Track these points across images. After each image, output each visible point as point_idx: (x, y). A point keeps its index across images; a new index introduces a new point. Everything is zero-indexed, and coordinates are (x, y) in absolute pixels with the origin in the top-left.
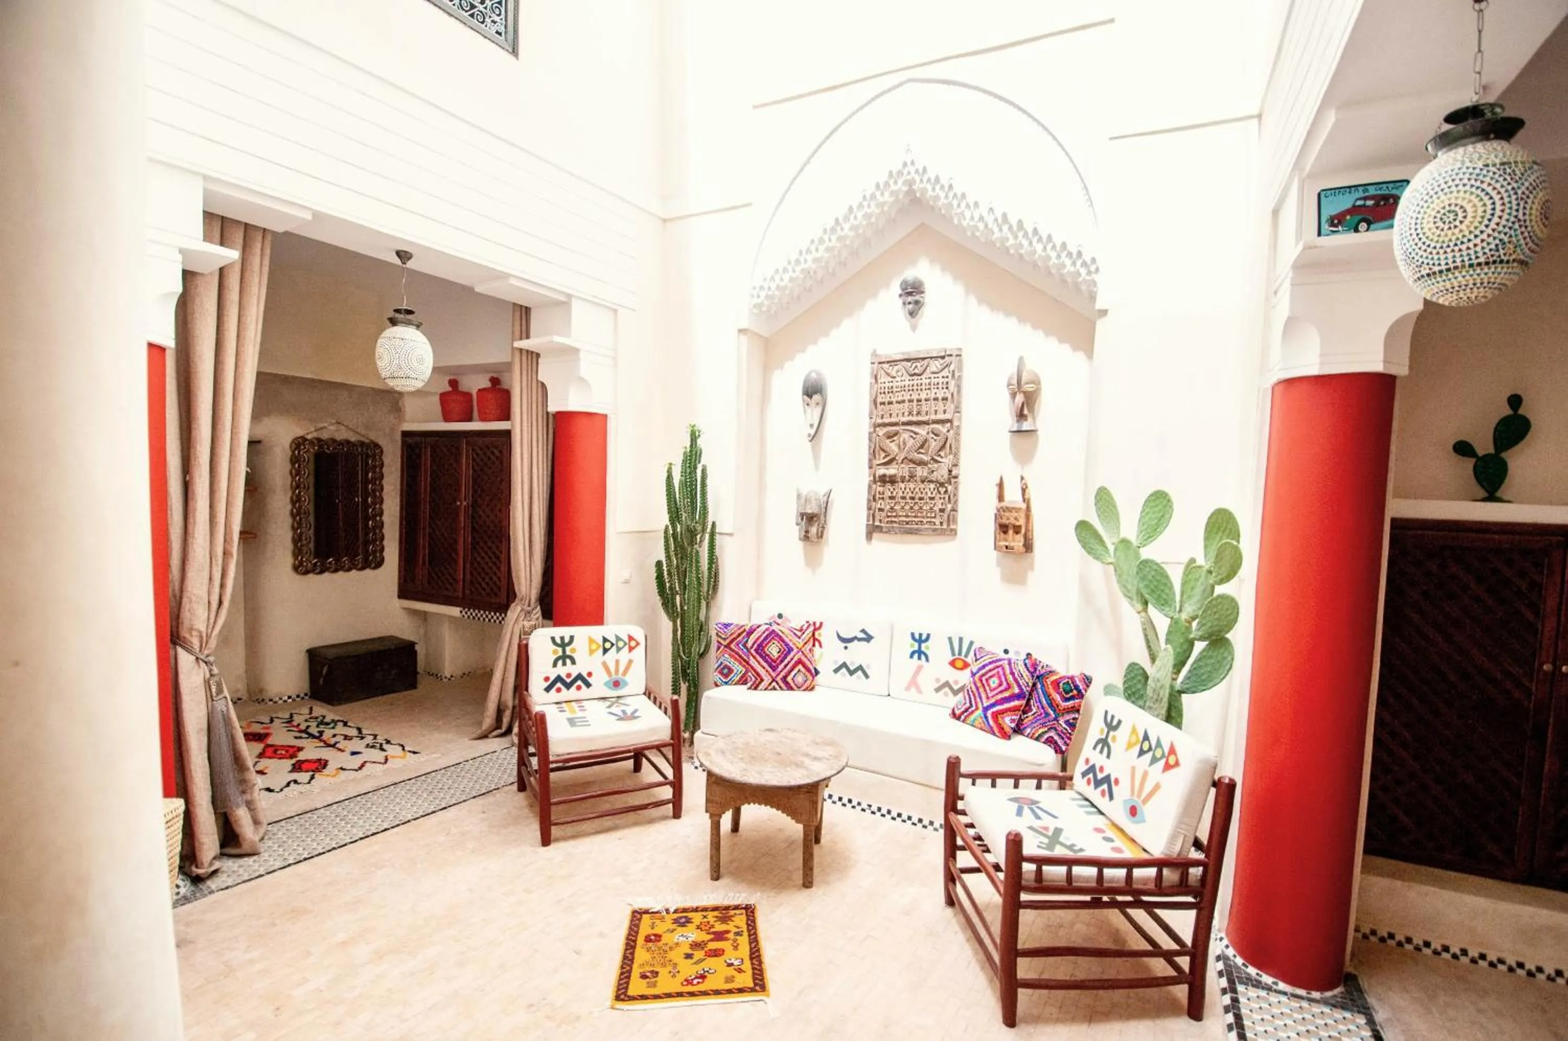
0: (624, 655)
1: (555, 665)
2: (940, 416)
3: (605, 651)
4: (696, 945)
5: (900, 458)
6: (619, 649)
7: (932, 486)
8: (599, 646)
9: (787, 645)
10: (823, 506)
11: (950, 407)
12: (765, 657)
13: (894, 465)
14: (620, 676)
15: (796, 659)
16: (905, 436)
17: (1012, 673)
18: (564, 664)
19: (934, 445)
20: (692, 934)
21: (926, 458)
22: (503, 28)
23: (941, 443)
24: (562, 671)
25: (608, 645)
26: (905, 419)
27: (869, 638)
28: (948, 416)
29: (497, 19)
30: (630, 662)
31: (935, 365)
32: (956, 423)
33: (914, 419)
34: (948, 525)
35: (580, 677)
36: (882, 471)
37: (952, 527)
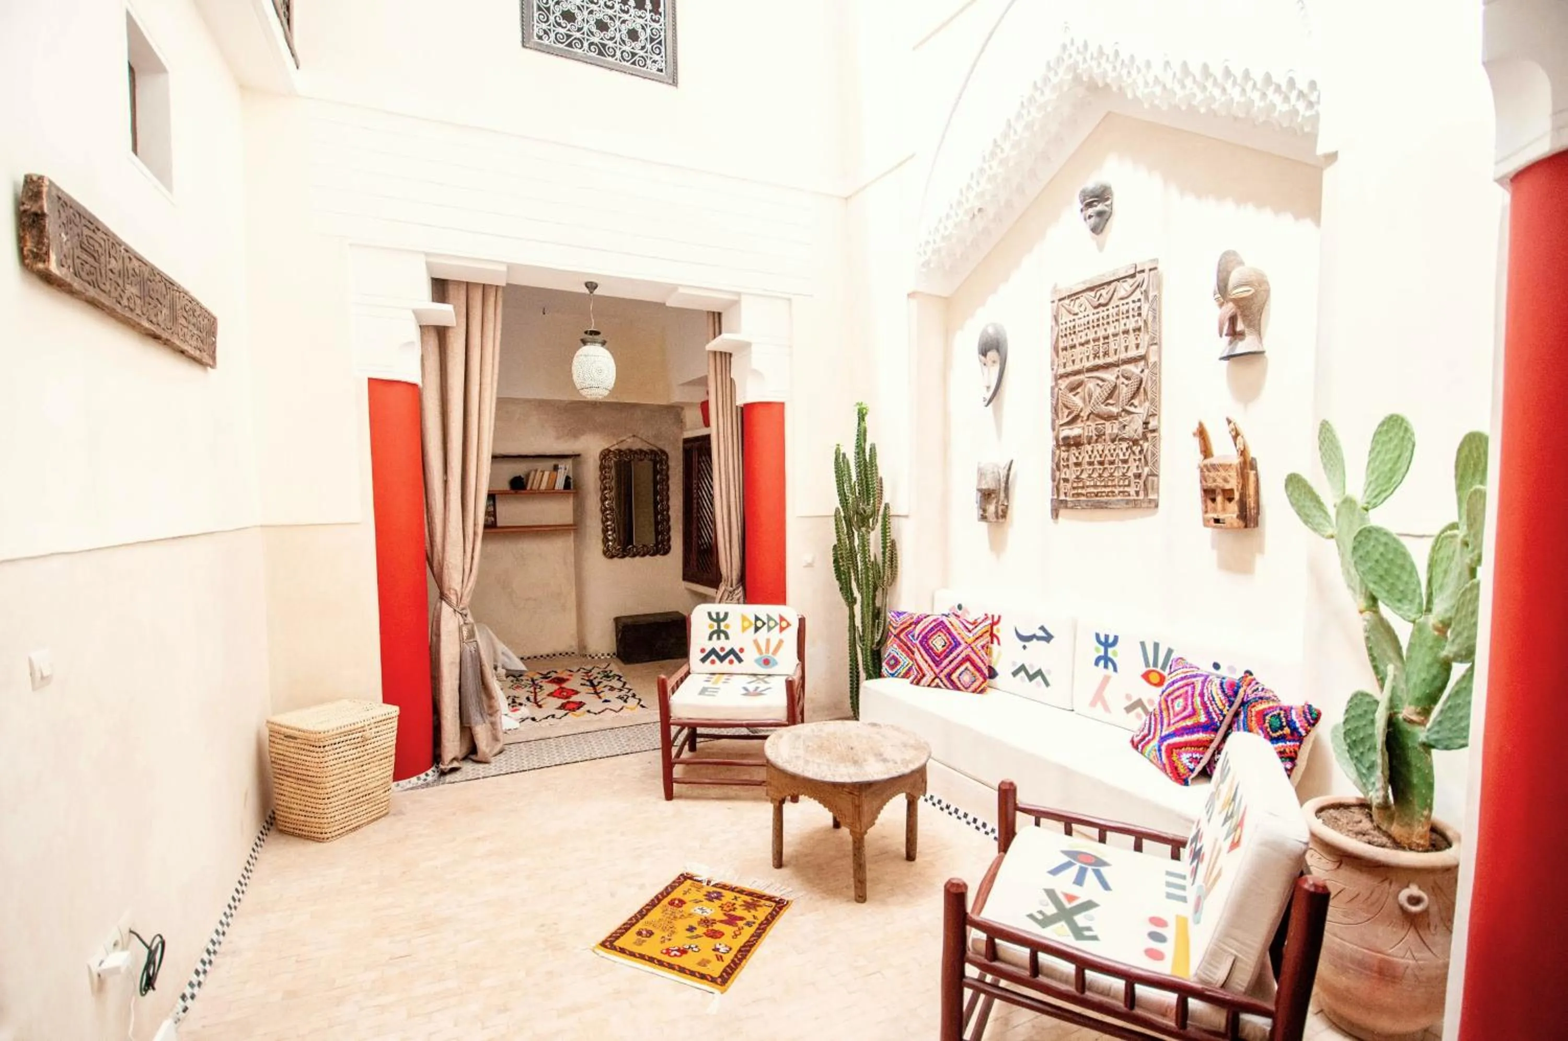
0: (775, 635)
1: (710, 638)
2: (1133, 353)
3: (757, 629)
4: (706, 922)
5: (1084, 414)
6: (770, 629)
7: (1124, 445)
8: (751, 624)
9: (954, 638)
10: (1003, 480)
11: (1144, 338)
12: (928, 650)
13: (1079, 423)
14: (770, 654)
15: (963, 655)
16: (1091, 385)
17: (1202, 695)
18: (719, 638)
19: (1125, 391)
20: (712, 911)
21: (1115, 410)
22: (663, 64)
23: (1134, 388)
24: (716, 644)
25: (759, 624)
26: (1088, 364)
27: (1048, 638)
28: (1142, 351)
29: (656, 57)
30: (781, 642)
31: (1124, 288)
32: (1152, 359)
33: (1101, 362)
34: (1146, 494)
35: (732, 651)
36: (1066, 432)
37: (1151, 497)
